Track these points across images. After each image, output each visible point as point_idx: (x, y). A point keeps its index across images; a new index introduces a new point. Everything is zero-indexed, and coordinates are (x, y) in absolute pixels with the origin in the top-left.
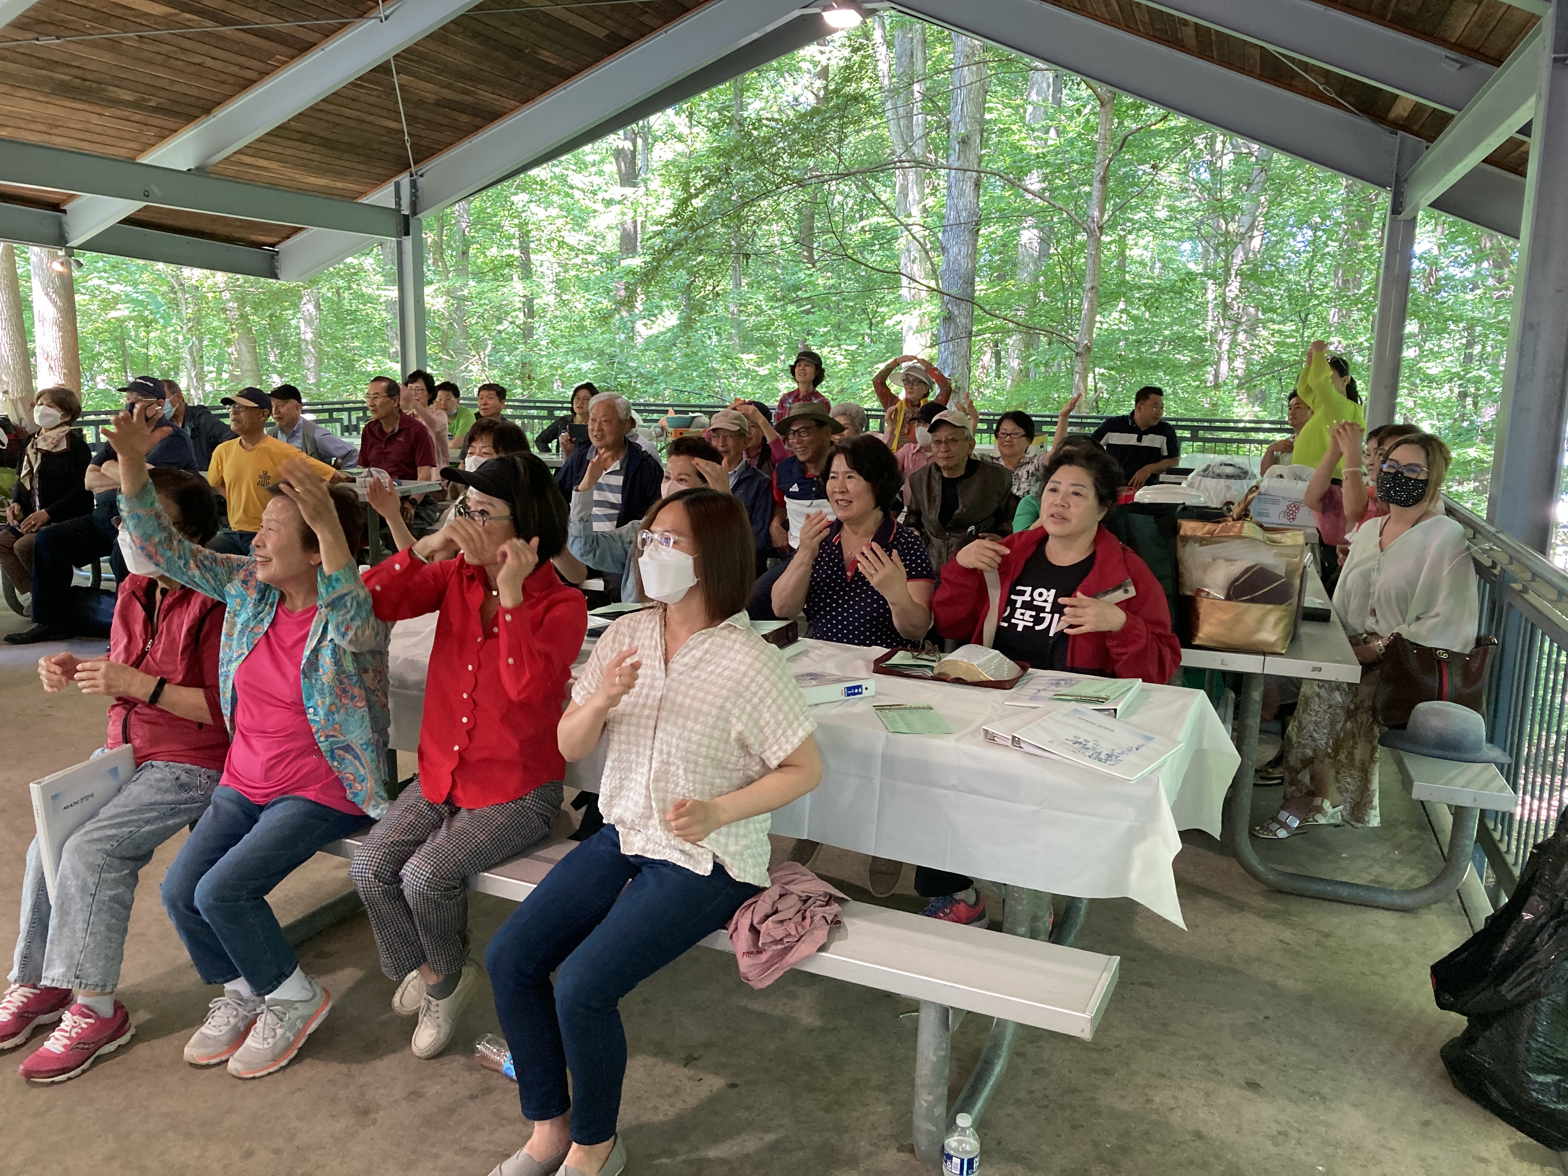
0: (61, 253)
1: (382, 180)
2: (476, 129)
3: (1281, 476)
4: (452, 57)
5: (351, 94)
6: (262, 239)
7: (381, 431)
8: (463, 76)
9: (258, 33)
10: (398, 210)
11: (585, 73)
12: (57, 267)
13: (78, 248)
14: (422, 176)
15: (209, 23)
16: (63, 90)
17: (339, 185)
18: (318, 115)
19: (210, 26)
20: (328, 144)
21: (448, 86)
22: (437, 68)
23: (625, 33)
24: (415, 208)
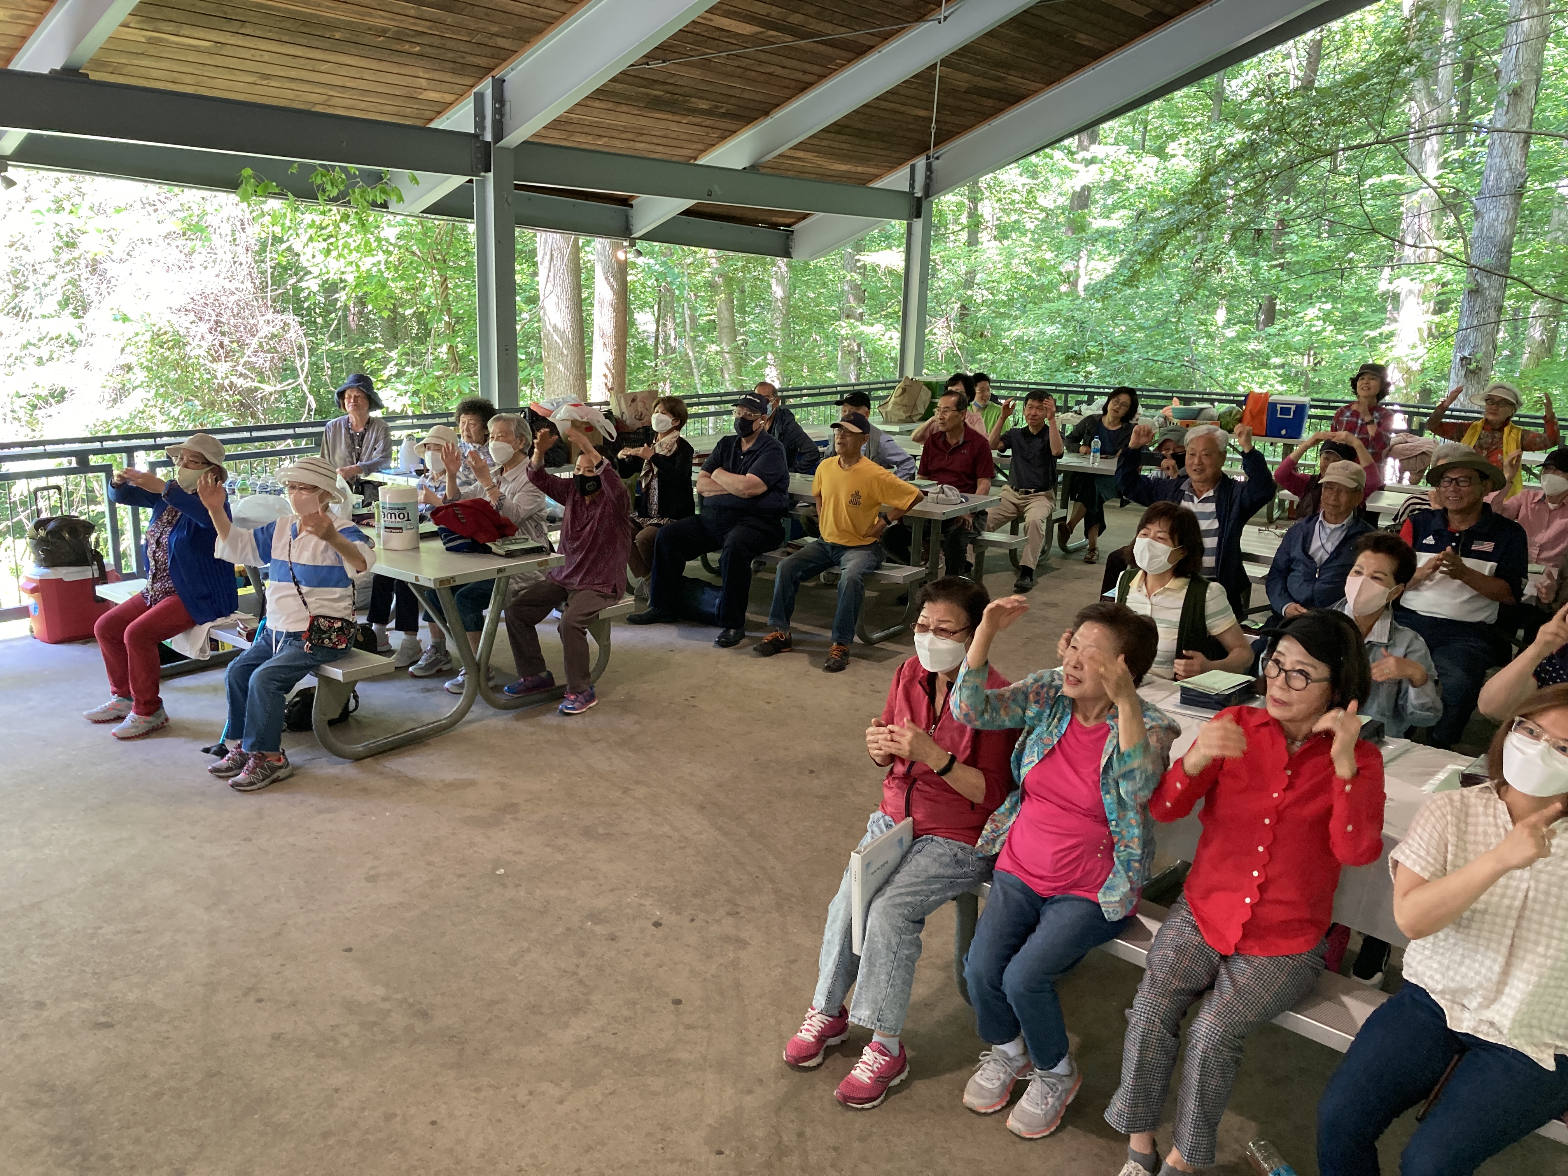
0: (626, 244)
1: (900, 163)
2: (998, 111)
4: (993, 48)
6: (781, 220)
7: (945, 442)
8: (997, 64)
9: (831, 44)
10: (911, 193)
11: (1117, 52)
12: (618, 254)
13: (639, 238)
14: (937, 158)
15: (788, 38)
16: (656, 104)
17: (860, 169)
19: (789, 40)
21: (983, 75)
22: (976, 59)
23: (1168, 10)
24: (930, 190)
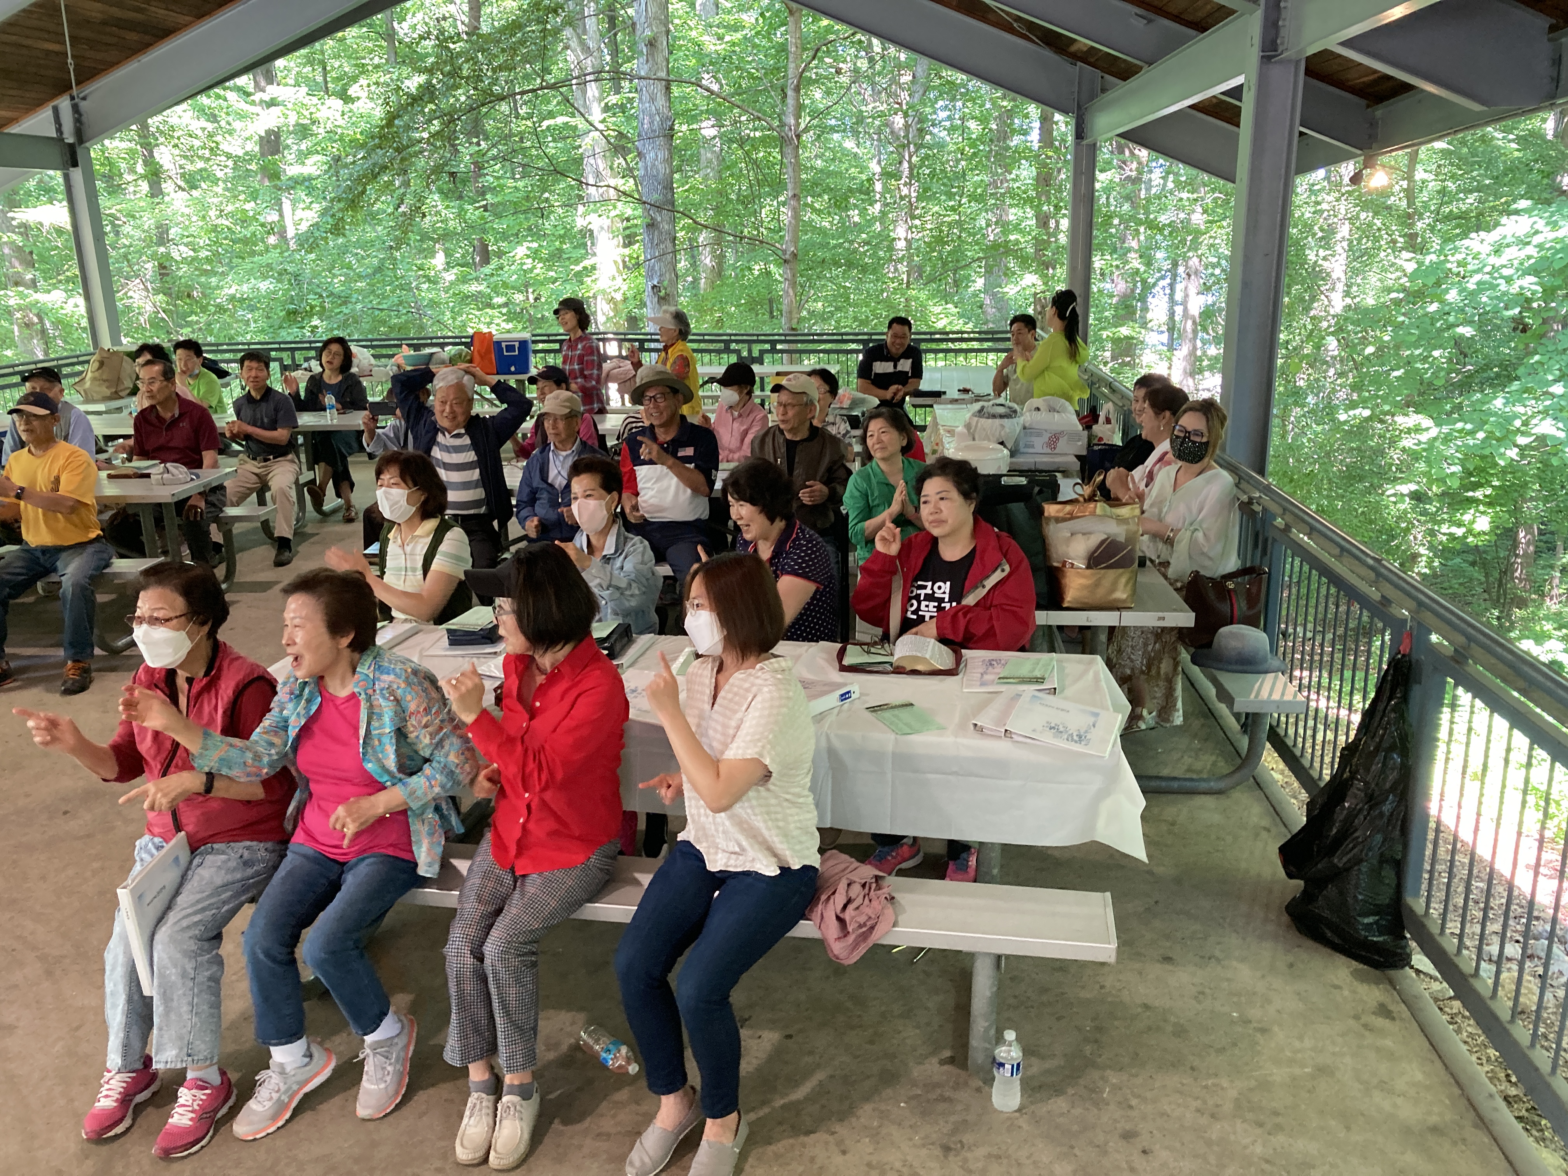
1: (37, 104)
2: (145, 47)
3: (1038, 409)
7: (158, 417)
10: (60, 139)
14: (84, 99)
24: (81, 136)
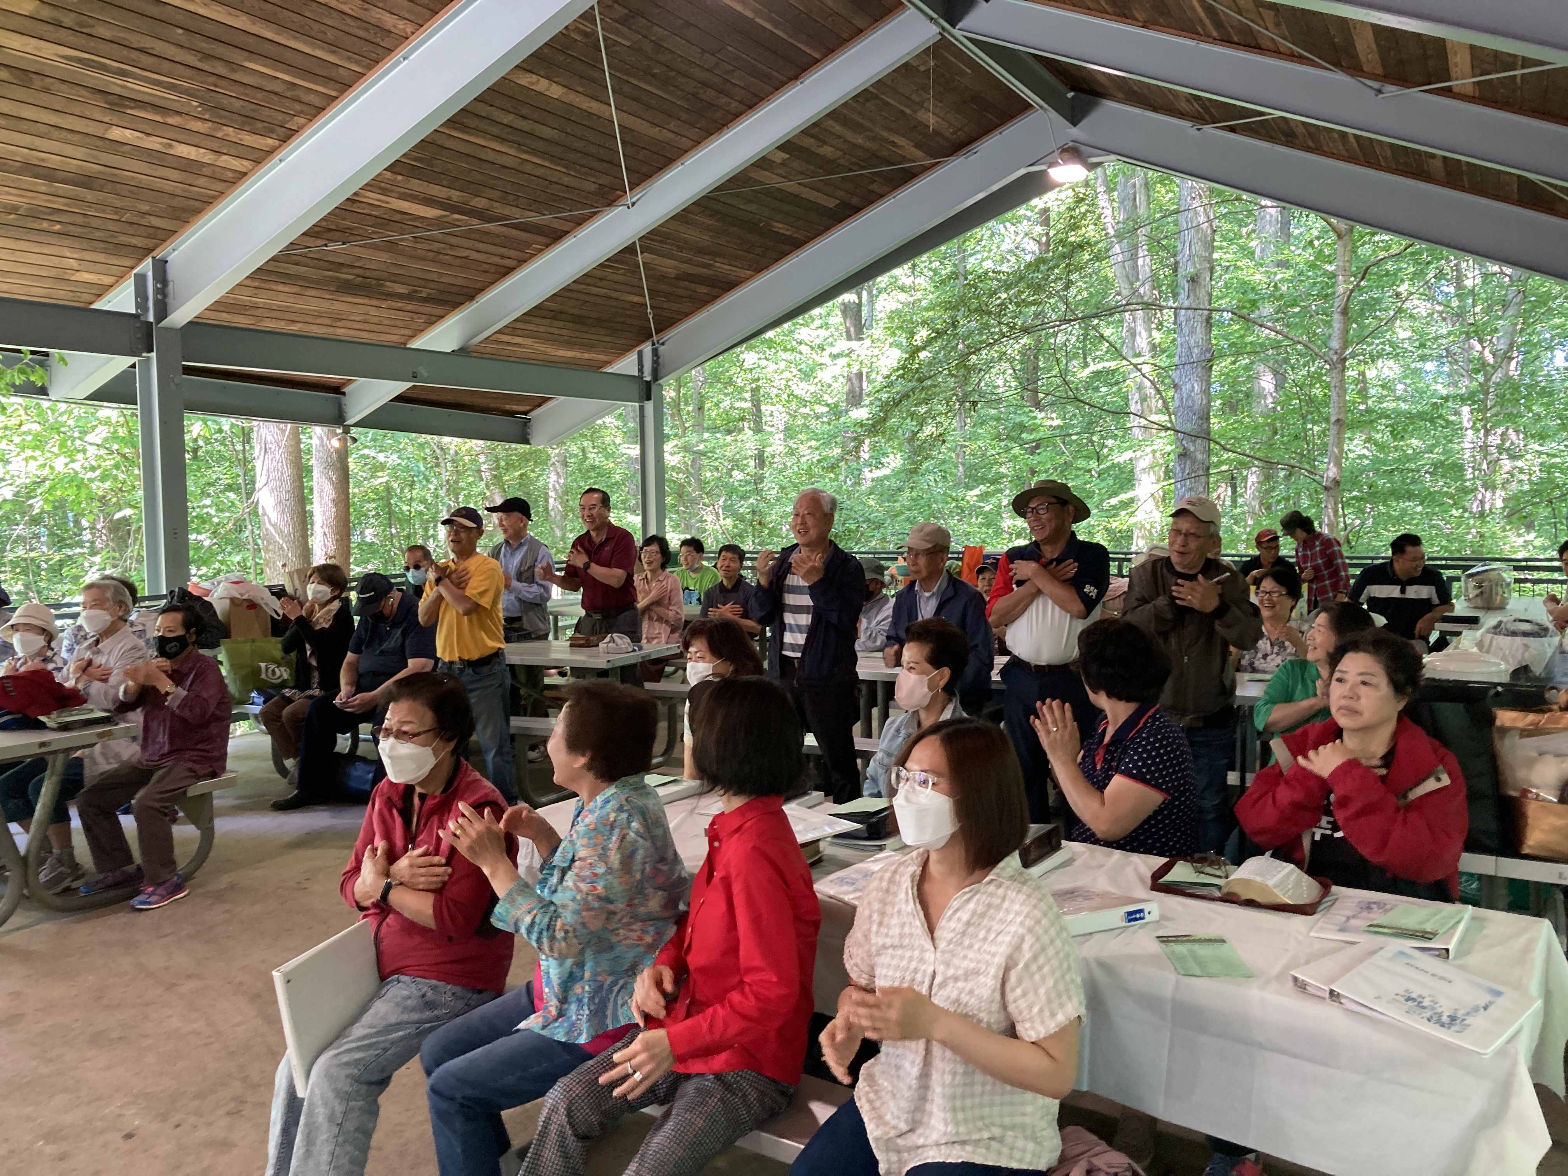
0: (339, 431)
1: (625, 350)
2: (713, 298)
4: (692, 235)
5: (600, 274)
6: (515, 408)
8: (701, 251)
10: (640, 377)
11: (817, 240)
12: (335, 443)
13: (354, 425)
14: (663, 344)
15: (475, 221)
16: (347, 288)
17: (586, 356)
18: (569, 294)
19: (476, 224)
20: (578, 320)
21: (689, 262)
22: (678, 246)
23: (855, 201)
24: (656, 375)
